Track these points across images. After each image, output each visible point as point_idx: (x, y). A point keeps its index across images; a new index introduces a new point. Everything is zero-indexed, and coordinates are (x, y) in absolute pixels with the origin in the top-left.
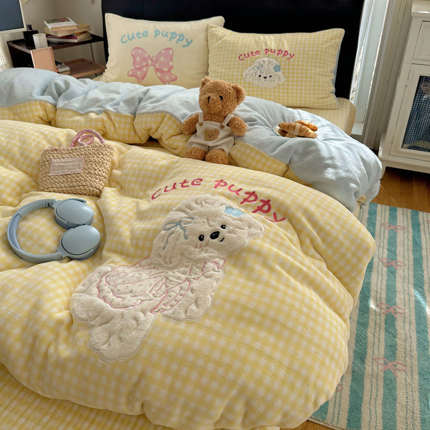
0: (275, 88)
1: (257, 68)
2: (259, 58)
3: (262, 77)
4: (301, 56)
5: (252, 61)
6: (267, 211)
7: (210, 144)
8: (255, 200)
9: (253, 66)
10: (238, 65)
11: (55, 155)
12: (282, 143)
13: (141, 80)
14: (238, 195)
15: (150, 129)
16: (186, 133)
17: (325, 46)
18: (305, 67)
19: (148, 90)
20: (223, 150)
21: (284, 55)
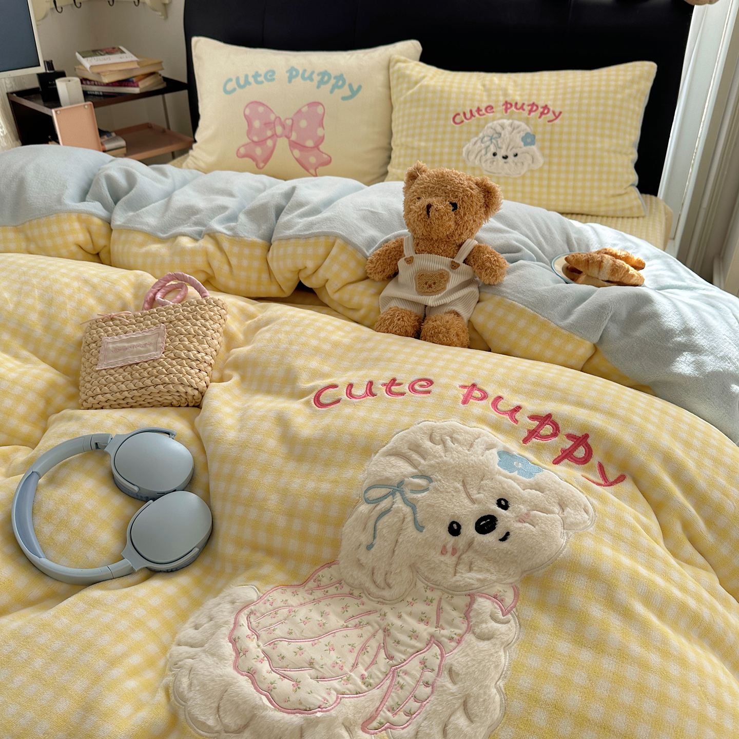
0: (523, 177)
1: (489, 138)
2: (494, 120)
3: (499, 157)
4: (575, 115)
5: (478, 126)
6: (585, 460)
7: (431, 301)
8: (555, 435)
9: (481, 135)
10: (453, 132)
11: (109, 329)
12: (582, 299)
13: (261, 165)
14: (516, 421)
15: (300, 270)
16: (377, 277)
17: (619, 96)
18: (582, 137)
19: (294, 189)
20: (457, 314)
21: (542, 113)
